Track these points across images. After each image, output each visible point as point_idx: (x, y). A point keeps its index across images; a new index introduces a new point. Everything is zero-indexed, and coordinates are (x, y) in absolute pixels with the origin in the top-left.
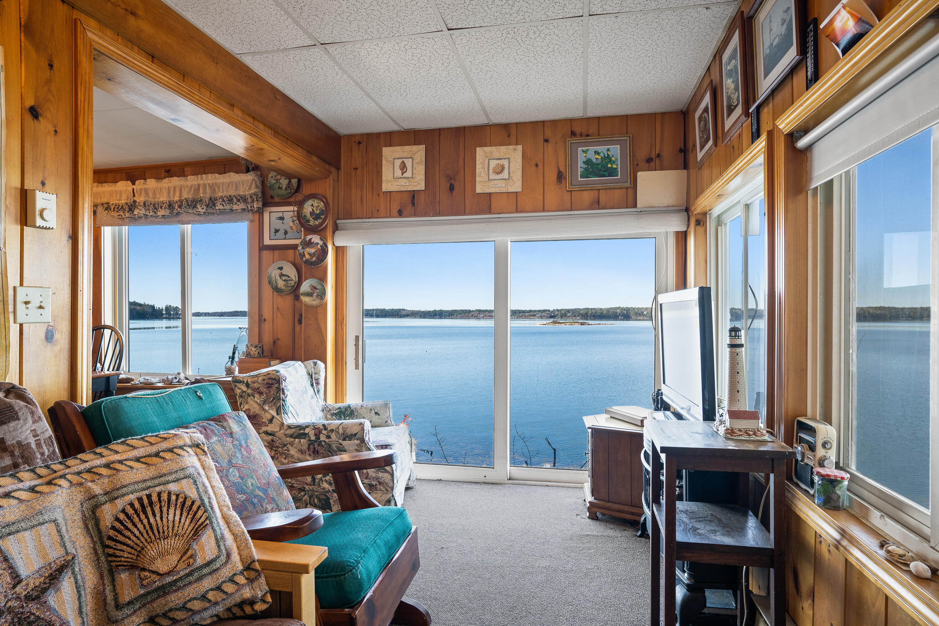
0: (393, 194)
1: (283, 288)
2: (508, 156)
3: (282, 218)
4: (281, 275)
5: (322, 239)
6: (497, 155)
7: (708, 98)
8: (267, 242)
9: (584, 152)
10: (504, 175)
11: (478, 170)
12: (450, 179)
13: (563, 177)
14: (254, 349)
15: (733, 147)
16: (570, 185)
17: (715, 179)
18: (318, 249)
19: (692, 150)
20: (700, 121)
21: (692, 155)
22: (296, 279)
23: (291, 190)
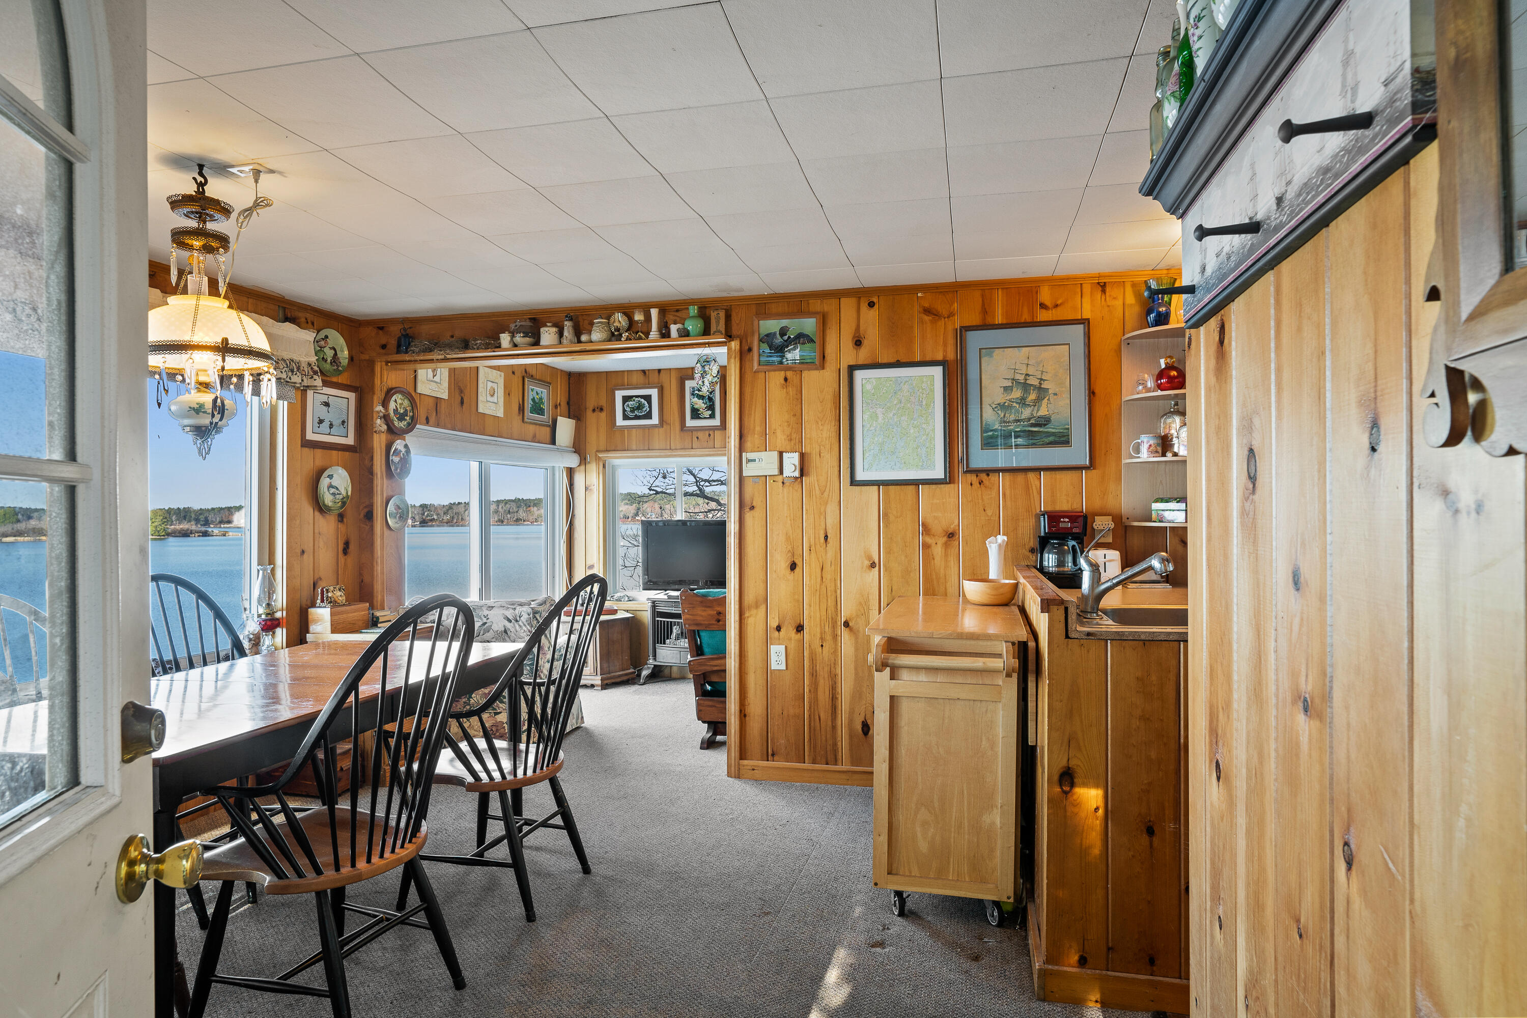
0: (422, 396)
2: (496, 381)
3: (327, 404)
4: (330, 486)
5: (406, 446)
6: (491, 378)
7: (654, 393)
8: (310, 436)
9: (532, 390)
10: (495, 399)
11: (480, 390)
12: (461, 391)
13: (521, 409)
14: (338, 593)
15: (697, 438)
16: (526, 418)
17: (657, 448)
18: (401, 458)
19: (594, 410)
20: (626, 399)
21: (595, 413)
22: (347, 493)
23: (338, 366)
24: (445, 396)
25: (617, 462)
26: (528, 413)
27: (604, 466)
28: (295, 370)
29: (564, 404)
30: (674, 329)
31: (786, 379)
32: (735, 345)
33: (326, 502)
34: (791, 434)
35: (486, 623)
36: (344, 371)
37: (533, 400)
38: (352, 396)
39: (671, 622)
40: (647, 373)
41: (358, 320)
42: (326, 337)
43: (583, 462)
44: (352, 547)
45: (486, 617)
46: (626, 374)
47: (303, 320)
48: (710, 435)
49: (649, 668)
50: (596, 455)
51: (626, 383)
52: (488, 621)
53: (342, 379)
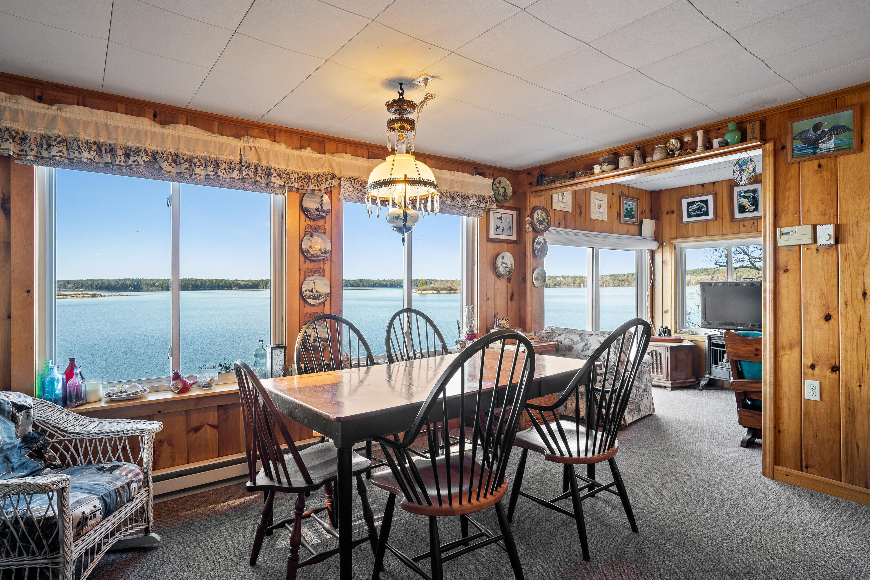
0: (556, 211)
1: (503, 273)
2: (602, 199)
3: (501, 218)
4: (503, 263)
5: (544, 239)
6: (599, 198)
7: (710, 198)
8: (492, 236)
9: (626, 204)
10: (601, 210)
11: (592, 205)
12: (580, 207)
13: (619, 215)
14: (505, 322)
15: (744, 226)
16: (621, 220)
17: (713, 234)
18: (541, 246)
19: (668, 213)
20: (689, 204)
21: (669, 215)
22: (512, 267)
23: (506, 197)
24: (570, 210)
25: (684, 245)
26: (623, 218)
27: (675, 248)
28: (482, 200)
29: (648, 211)
30: (716, 142)
31: (820, 166)
32: (769, 146)
33: (500, 272)
34: (825, 210)
35: (587, 344)
36: (510, 199)
37: (627, 209)
38: (514, 213)
39: (723, 351)
40: (705, 186)
41: (517, 171)
42: (500, 182)
43: (661, 246)
44: (515, 297)
45: (587, 340)
46: (689, 188)
47: (487, 174)
48: (754, 223)
49: (706, 380)
50: (669, 241)
51: (690, 194)
52: (588, 343)
53: (510, 204)
